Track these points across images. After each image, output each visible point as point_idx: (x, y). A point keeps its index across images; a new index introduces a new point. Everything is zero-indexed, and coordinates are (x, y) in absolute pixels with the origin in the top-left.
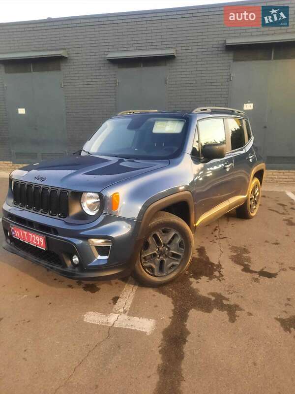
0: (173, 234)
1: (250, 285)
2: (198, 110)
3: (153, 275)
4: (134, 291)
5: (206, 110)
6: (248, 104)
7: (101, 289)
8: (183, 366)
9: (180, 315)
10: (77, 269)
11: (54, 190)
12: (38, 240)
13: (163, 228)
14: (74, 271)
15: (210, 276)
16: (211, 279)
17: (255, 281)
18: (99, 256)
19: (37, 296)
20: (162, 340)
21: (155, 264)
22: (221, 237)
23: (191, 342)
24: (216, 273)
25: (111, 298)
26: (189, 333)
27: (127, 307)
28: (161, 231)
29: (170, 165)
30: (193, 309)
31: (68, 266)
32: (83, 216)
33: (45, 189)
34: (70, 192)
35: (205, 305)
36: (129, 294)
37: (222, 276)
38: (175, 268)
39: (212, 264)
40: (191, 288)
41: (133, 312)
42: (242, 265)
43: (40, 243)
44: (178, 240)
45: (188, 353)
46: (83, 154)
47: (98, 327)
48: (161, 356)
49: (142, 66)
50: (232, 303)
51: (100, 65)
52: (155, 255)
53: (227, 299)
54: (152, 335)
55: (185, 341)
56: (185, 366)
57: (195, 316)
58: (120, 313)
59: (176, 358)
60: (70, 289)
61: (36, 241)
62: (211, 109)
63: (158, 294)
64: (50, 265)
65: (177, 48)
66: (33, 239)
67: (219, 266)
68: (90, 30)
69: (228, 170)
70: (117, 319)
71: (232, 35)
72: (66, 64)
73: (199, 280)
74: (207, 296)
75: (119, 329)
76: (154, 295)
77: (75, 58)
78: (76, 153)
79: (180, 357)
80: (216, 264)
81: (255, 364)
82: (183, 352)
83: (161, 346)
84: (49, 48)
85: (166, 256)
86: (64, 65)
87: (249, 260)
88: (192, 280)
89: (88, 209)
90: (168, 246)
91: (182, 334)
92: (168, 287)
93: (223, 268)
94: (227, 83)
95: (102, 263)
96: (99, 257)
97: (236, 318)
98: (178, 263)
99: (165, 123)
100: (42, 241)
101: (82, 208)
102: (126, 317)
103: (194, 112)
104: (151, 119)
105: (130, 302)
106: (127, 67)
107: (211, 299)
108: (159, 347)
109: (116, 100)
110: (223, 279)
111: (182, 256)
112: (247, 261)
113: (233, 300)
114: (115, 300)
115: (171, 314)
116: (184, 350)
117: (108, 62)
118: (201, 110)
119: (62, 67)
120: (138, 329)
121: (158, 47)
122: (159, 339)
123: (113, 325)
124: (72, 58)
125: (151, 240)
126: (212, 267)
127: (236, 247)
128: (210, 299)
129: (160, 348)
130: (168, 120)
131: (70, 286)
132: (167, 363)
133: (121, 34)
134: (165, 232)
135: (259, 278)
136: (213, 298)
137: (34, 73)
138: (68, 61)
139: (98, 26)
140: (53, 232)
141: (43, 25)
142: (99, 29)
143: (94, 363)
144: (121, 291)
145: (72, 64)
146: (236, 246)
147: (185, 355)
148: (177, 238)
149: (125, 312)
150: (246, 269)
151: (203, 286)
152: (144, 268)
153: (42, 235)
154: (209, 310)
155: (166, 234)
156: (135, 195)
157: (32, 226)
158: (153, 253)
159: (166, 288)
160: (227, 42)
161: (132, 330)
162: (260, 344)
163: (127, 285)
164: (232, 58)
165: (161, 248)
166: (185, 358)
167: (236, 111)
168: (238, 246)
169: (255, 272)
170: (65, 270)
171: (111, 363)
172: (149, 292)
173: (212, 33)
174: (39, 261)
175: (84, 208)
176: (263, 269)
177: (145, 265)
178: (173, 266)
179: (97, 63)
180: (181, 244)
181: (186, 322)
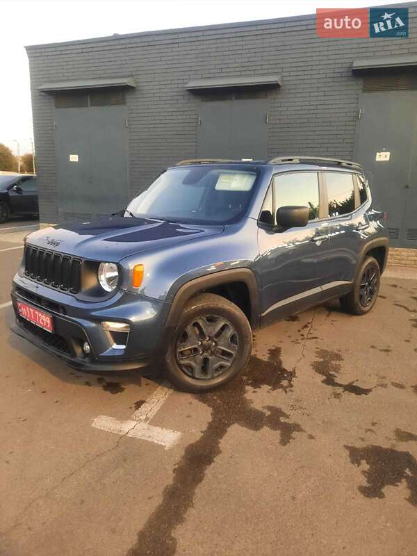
0: (223, 324)
1: (327, 401)
2: (278, 160)
3: (193, 377)
4: (167, 396)
5: (291, 160)
6: (381, 153)
7: (125, 391)
8: (197, 490)
9: (216, 430)
10: (87, 360)
11: (67, 258)
12: (44, 320)
13: (208, 316)
14: (84, 362)
15: (275, 385)
16: (274, 389)
17: (335, 397)
18: (115, 344)
19: (43, 392)
20: (183, 457)
21: (196, 362)
22: (310, 336)
23: (218, 463)
24: (285, 383)
25: (135, 402)
26: (219, 452)
27: (151, 415)
28: (205, 319)
29: (224, 232)
30: (236, 424)
31: (78, 355)
32: (98, 292)
33: (57, 256)
34: (83, 260)
35: (254, 420)
36: (159, 398)
37: (292, 386)
38: (224, 369)
39: (284, 371)
40: (243, 398)
41: (157, 421)
42: (326, 375)
43: (47, 323)
44: (230, 332)
45: (210, 476)
46: (126, 215)
47: (108, 434)
48: (174, 475)
49: (233, 98)
50: (291, 421)
51: (179, 98)
52: (195, 350)
53: (287, 417)
54: (170, 450)
55: (210, 461)
56: (200, 491)
57: (236, 433)
58: (140, 421)
59: (193, 480)
60: (87, 386)
61: (43, 321)
62: (300, 160)
63: (196, 402)
64: (58, 353)
65: (284, 74)
66: (40, 318)
67: (292, 374)
68: (166, 50)
69: (318, 243)
70: (135, 427)
71: (363, 55)
72: (134, 96)
73: (257, 390)
74: (261, 409)
75: (133, 439)
76: (191, 403)
77: (146, 88)
78: (117, 214)
79: (198, 479)
80: (289, 371)
81: (294, 498)
82: (204, 474)
83: (178, 464)
84: (112, 75)
85: (212, 353)
86: (130, 97)
87: (337, 369)
88: (248, 388)
89: (106, 283)
90: (215, 339)
91: (211, 453)
92: (212, 394)
93: (296, 377)
94: (354, 123)
95: (117, 354)
96: (115, 346)
97: (291, 440)
98: (229, 364)
99: (232, 177)
100: (49, 322)
101: (98, 281)
102: (145, 425)
103: (271, 162)
104: (214, 172)
105: (156, 408)
106: (213, 100)
107: (265, 413)
108: (175, 465)
109: (196, 146)
110: (292, 391)
111: (234, 355)
112: (335, 371)
113: (294, 417)
114: (139, 405)
115: (205, 428)
116: (207, 472)
117: (188, 93)
118: (283, 161)
119: (127, 100)
120: (156, 442)
121: (256, 72)
122: (178, 456)
123: (127, 433)
124: (141, 88)
125: (190, 329)
126: (282, 374)
127: (326, 351)
128: (263, 414)
129: (177, 466)
130: (235, 174)
131: (88, 384)
132: (179, 485)
133: (207, 55)
134: (211, 320)
135: (343, 394)
136: (268, 413)
137: (92, 108)
138: (136, 92)
139: (177, 45)
140: (62, 311)
141: (105, 44)
142: (178, 49)
143: (87, 476)
144: (149, 394)
145: (141, 96)
146: (327, 349)
147: (205, 478)
148: (227, 330)
149: (147, 419)
150: (330, 381)
151: (260, 398)
152: (180, 366)
153: (49, 314)
154: (256, 427)
155: (213, 324)
156: (165, 269)
157: (40, 303)
158: (193, 347)
159: (209, 395)
160: (355, 65)
161: (147, 441)
162: (310, 476)
163: (160, 387)
164: (361, 87)
165: (205, 342)
166: (203, 482)
167: (344, 163)
168: (329, 350)
169: (341, 385)
170: (73, 360)
171: (109, 477)
172: (187, 398)
173: (333, 52)
174: (47, 347)
175: (101, 282)
176: (353, 383)
177: (182, 362)
178: (221, 367)
179: (175, 94)
180: (233, 338)
181: (221, 438)
